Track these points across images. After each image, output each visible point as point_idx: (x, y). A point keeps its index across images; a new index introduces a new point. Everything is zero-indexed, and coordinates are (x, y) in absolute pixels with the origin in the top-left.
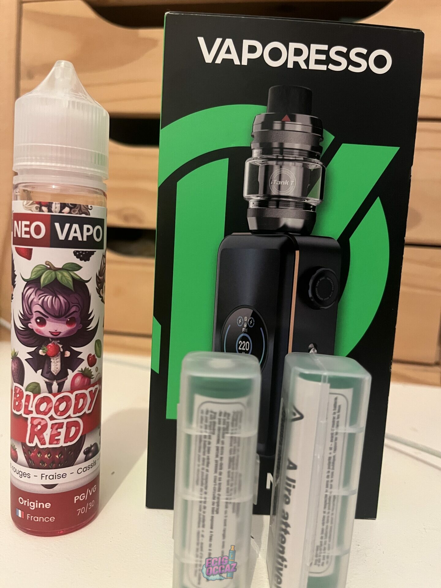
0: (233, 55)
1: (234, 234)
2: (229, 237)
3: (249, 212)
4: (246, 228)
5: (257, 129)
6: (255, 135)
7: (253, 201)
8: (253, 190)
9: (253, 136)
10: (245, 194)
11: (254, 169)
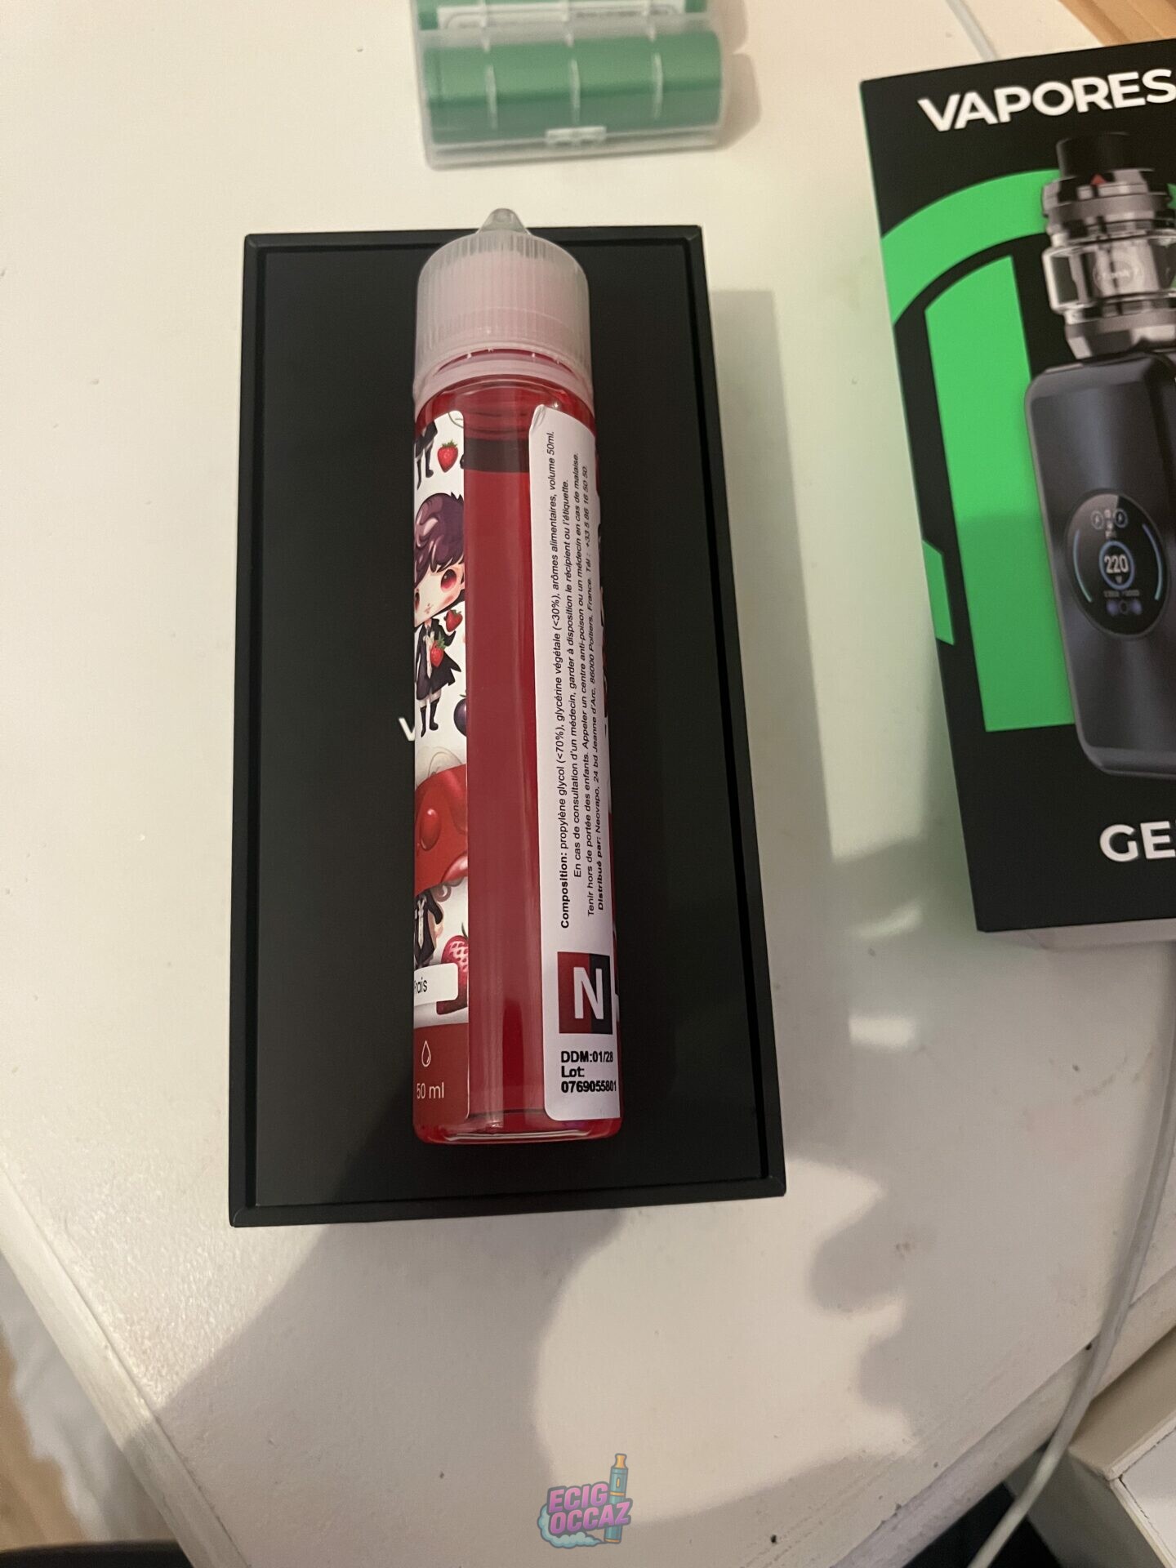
0: (984, 112)
1: (1049, 370)
2: (1040, 378)
3: (1069, 331)
4: (1069, 358)
5: (1051, 203)
6: (1051, 214)
7: (1072, 313)
8: (1068, 294)
9: (1046, 216)
10: (1055, 304)
11: (1062, 264)
